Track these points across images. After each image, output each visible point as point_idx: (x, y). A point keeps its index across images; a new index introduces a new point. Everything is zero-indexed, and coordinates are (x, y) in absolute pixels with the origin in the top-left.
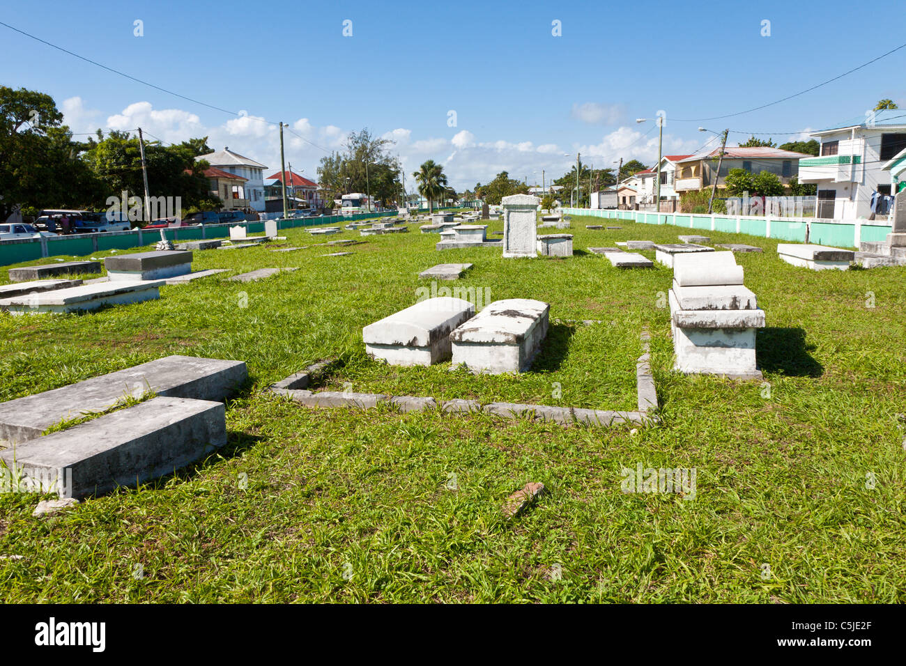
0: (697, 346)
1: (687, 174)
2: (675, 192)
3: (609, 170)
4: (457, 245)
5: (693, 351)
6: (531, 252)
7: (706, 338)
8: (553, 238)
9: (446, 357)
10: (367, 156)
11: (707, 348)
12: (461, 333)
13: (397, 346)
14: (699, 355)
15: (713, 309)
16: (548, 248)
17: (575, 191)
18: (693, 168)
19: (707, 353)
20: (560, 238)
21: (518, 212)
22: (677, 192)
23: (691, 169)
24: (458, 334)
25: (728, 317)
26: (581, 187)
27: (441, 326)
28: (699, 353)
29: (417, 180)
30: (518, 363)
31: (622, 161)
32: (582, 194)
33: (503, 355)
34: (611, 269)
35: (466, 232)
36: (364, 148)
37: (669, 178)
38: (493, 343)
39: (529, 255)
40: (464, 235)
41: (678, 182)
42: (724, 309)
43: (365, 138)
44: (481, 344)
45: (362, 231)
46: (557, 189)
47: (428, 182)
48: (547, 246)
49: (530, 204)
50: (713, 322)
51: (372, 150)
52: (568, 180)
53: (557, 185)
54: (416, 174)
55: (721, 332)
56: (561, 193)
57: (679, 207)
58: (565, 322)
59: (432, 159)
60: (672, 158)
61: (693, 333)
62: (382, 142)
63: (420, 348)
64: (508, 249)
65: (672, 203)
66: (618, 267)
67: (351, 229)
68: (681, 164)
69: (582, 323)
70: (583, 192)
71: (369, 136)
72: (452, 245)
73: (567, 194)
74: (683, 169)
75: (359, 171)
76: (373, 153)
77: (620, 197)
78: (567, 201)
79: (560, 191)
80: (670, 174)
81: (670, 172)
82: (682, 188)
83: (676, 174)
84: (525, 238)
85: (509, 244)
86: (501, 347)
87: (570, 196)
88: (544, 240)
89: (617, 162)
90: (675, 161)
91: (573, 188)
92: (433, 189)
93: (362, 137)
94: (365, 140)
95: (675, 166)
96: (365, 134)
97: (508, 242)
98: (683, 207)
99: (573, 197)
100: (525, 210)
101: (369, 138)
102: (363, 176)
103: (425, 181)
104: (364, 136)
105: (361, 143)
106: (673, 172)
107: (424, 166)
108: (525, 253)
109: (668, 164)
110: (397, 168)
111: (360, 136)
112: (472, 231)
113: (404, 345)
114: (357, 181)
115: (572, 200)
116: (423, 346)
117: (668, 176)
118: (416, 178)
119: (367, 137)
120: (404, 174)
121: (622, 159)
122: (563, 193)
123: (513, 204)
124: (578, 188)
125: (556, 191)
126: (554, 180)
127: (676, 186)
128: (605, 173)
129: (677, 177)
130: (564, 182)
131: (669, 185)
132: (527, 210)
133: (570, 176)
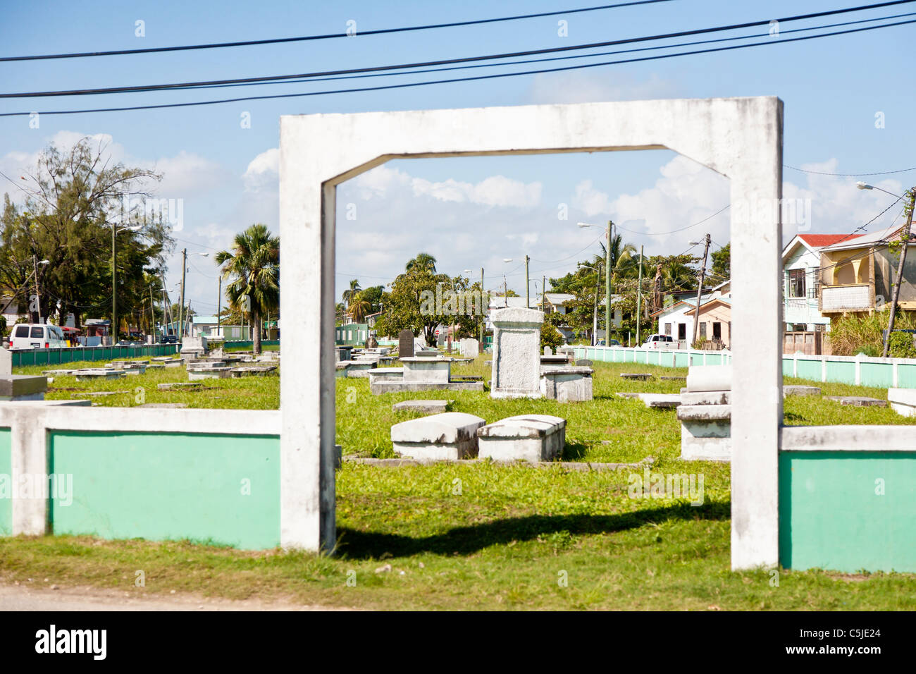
0: (695, 437)
1: (844, 276)
2: (820, 314)
3: (686, 260)
4: (407, 387)
5: (693, 442)
6: (531, 391)
7: (704, 430)
8: (563, 374)
9: (474, 451)
10: (86, 207)
11: (704, 439)
12: (489, 429)
13: (425, 443)
14: (697, 445)
15: (707, 404)
16: (555, 388)
17: (603, 308)
18: (856, 265)
19: (704, 443)
20: (573, 374)
21: (513, 332)
22: (826, 315)
23: (852, 266)
24: (485, 430)
25: (718, 410)
26: (618, 298)
27: (464, 429)
28: (696, 443)
29: (225, 271)
30: (540, 455)
31: (709, 242)
32: (619, 316)
33: (526, 448)
36: (79, 187)
37: (810, 283)
38: (518, 438)
39: (529, 395)
40: (418, 371)
41: (826, 293)
42: (715, 404)
43: (83, 162)
44: (506, 438)
45: (192, 371)
46: (560, 302)
47: (251, 277)
48: (555, 385)
49: (530, 321)
50: (707, 415)
51: (100, 193)
52: (586, 279)
53: (559, 292)
54: (222, 257)
55: (714, 424)
56: (569, 311)
57: (825, 346)
58: (583, 442)
59: (263, 224)
60: (814, 240)
61: (692, 426)
62: (127, 175)
63: (447, 444)
64: (498, 386)
65: (813, 338)
66: (653, 408)
68: (832, 254)
69: (600, 442)
70: (623, 312)
71: (93, 159)
72: (399, 387)
73: (583, 314)
74: (837, 265)
75: (65, 243)
76: (102, 201)
77: (707, 323)
78: (583, 333)
79: (567, 308)
80: (812, 275)
81: (811, 270)
82: (836, 306)
83: (823, 276)
84: (523, 370)
85: (500, 378)
86: (525, 440)
87: (591, 320)
88: (550, 376)
89: (698, 244)
90: (820, 248)
91: (598, 302)
92: (264, 295)
93: (75, 160)
94: (84, 168)
95: (819, 257)
96: (83, 155)
97: (498, 375)
98: (834, 347)
99: (598, 322)
100: (524, 330)
101: (93, 163)
102: (75, 256)
103: (243, 275)
104: (82, 158)
105: (73, 174)
106: (817, 270)
107: (243, 239)
108: (524, 392)
109: (807, 252)
110: (162, 239)
111: (70, 159)
112: (431, 365)
113: (432, 442)
114: (58, 267)
115: (595, 328)
116: (451, 442)
117: (806, 278)
118: (221, 267)
119: (89, 161)
120: (185, 254)
121: (709, 236)
122: (575, 311)
123: (506, 320)
124: (608, 301)
125: (558, 306)
126: (551, 279)
127: (824, 301)
128: (677, 266)
129: (824, 282)
130: (577, 284)
131: (809, 299)
132: (527, 330)
133: (589, 270)
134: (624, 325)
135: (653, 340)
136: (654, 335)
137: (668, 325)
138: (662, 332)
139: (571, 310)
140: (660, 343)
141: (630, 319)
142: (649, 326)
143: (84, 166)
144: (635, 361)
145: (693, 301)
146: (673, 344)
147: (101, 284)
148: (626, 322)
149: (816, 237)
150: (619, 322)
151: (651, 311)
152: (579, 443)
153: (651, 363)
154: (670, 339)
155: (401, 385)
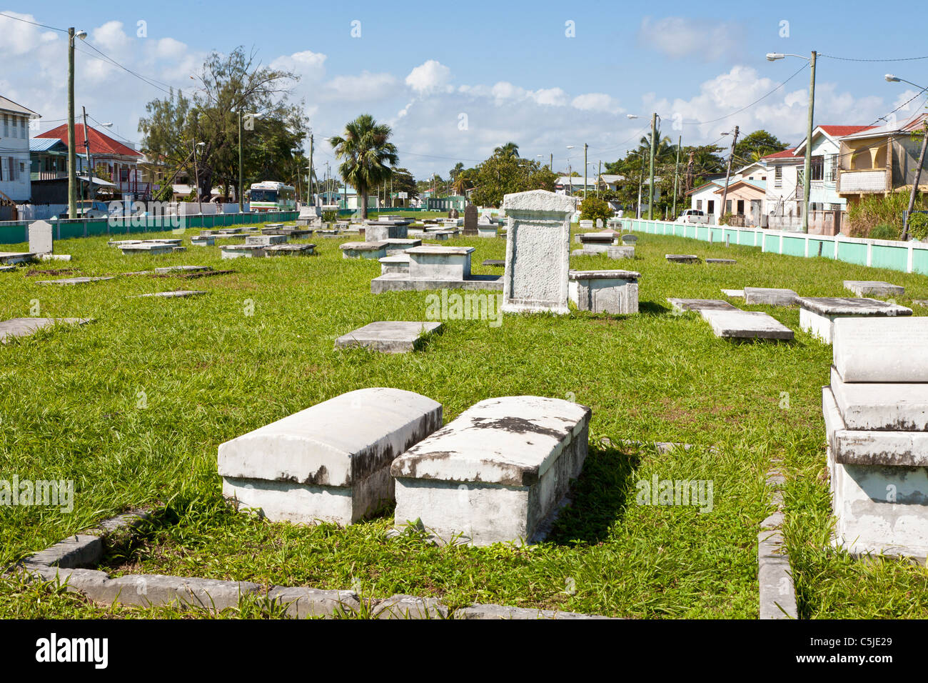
0: (875, 500)
1: (861, 162)
2: (837, 195)
3: (712, 149)
4: (413, 284)
5: (870, 511)
6: (556, 303)
8: (600, 277)
9: (383, 508)
10: (242, 101)
11: (894, 506)
12: (415, 462)
14: (879, 520)
15: (907, 430)
16: (590, 296)
17: (647, 187)
18: (874, 152)
19: (896, 516)
20: (612, 278)
21: (534, 224)
22: (842, 196)
23: (869, 154)
24: (408, 464)
26: (658, 179)
27: (376, 446)
28: (879, 515)
29: (338, 152)
30: (525, 523)
31: (737, 133)
32: (658, 193)
33: (495, 507)
34: (711, 343)
35: (431, 259)
36: (236, 84)
37: (828, 168)
39: (553, 310)
40: (426, 266)
41: (844, 176)
43: (239, 66)
45: (224, 248)
46: (612, 181)
47: (359, 158)
48: (590, 292)
49: (557, 209)
50: (908, 454)
51: (251, 91)
52: (633, 164)
53: (612, 173)
54: (336, 141)
55: (922, 474)
56: (619, 188)
57: (845, 225)
58: (621, 445)
59: (370, 114)
60: (834, 130)
62: (273, 76)
63: (331, 489)
64: (512, 296)
65: (833, 216)
66: (727, 339)
67: (204, 244)
68: (851, 143)
69: (653, 447)
70: (662, 189)
71: (246, 62)
72: (403, 284)
73: (631, 191)
74: (855, 153)
75: (224, 130)
76: (254, 97)
77: (733, 201)
78: (629, 206)
79: (617, 186)
80: (830, 161)
81: (829, 157)
82: (853, 188)
83: (841, 161)
84: (546, 275)
85: (515, 286)
86: (493, 491)
87: (636, 196)
88: (583, 281)
89: (728, 134)
90: (839, 137)
91: (643, 181)
92: (369, 172)
93: (232, 64)
94: (239, 70)
95: (839, 146)
96: (238, 60)
97: (512, 282)
98: (853, 225)
99: (642, 198)
100: (548, 222)
101: (246, 66)
102: (232, 140)
103: (353, 156)
104: (237, 63)
105: (230, 75)
106: (835, 157)
107: (353, 127)
108: (546, 305)
109: (826, 141)
110: (300, 127)
111: (228, 63)
112: (442, 258)
113: (300, 481)
114: (219, 148)
115: (639, 203)
116: (338, 485)
117: (825, 164)
118: (335, 149)
119: (243, 65)
120: (312, 138)
121: (737, 127)
122: (623, 189)
123: (524, 208)
124: (651, 181)
125: (610, 184)
126: (606, 164)
127: (841, 184)
128: (705, 154)
129: (843, 167)
130: (626, 167)
131: (826, 181)
132: (552, 222)
133: (636, 156)
134: (662, 200)
135: (688, 214)
136: (688, 210)
137: (699, 202)
138: (694, 207)
139: (621, 187)
140: (693, 217)
141: (667, 195)
142: (684, 202)
143: (238, 69)
144: (674, 234)
145: (721, 182)
146: (704, 218)
147: (257, 163)
148: (664, 198)
149: (835, 128)
150: (658, 198)
151: (684, 190)
152: (615, 446)
153: (688, 237)
154: (701, 214)
155: (405, 282)
